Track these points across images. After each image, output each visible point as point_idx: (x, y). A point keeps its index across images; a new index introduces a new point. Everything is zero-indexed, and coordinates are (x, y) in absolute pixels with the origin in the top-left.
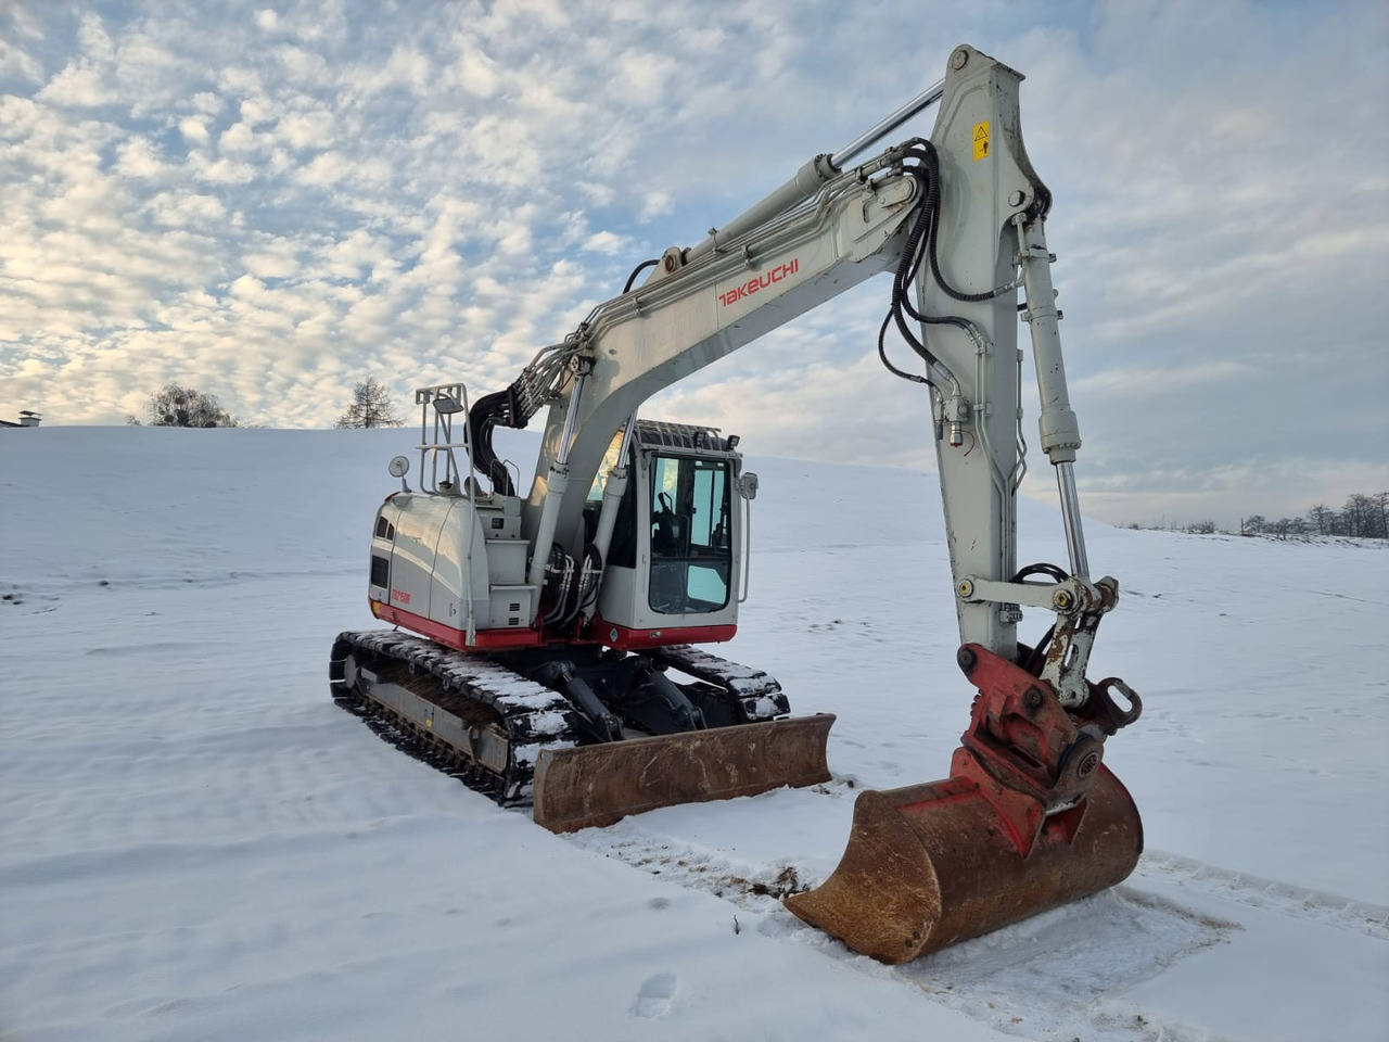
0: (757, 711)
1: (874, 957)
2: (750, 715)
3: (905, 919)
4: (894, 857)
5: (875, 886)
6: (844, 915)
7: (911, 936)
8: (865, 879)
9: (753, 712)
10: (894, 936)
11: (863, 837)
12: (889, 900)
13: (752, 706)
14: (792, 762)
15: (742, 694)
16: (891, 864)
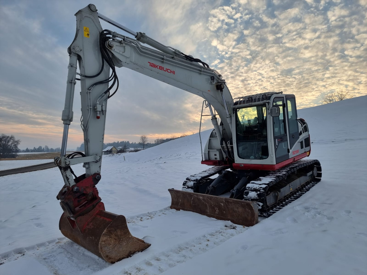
0: (248, 195)
2: (245, 196)
9: (247, 195)
13: (247, 193)
14: (239, 215)
15: (247, 189)
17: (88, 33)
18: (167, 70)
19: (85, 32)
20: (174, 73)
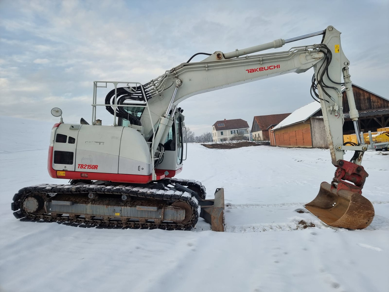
1: (358, 229)
3: (366, 218)
4: (363, 206)
5: (357, 213)
6: (349, 222)
7: (367, 221)
8: (355, 213)
10: (363, 223)
11: (354, 204)
12: (361, 215)
16: (362, 207)
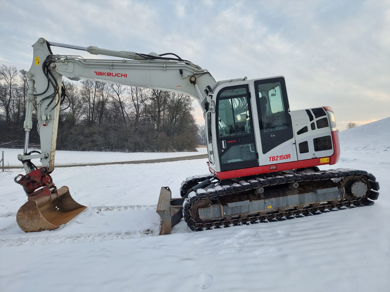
17: (38, 61)
18: (117, 75)
19: (36, 61)
20: (126, 76)
